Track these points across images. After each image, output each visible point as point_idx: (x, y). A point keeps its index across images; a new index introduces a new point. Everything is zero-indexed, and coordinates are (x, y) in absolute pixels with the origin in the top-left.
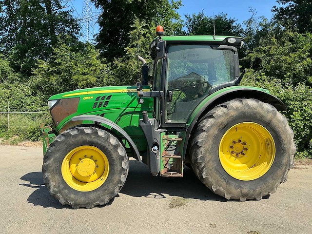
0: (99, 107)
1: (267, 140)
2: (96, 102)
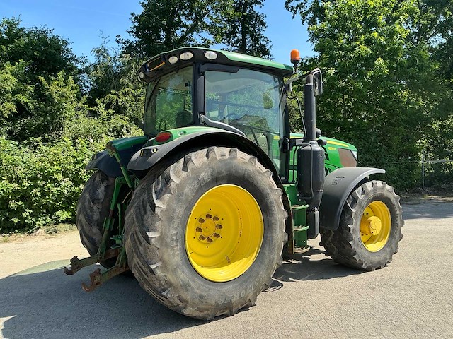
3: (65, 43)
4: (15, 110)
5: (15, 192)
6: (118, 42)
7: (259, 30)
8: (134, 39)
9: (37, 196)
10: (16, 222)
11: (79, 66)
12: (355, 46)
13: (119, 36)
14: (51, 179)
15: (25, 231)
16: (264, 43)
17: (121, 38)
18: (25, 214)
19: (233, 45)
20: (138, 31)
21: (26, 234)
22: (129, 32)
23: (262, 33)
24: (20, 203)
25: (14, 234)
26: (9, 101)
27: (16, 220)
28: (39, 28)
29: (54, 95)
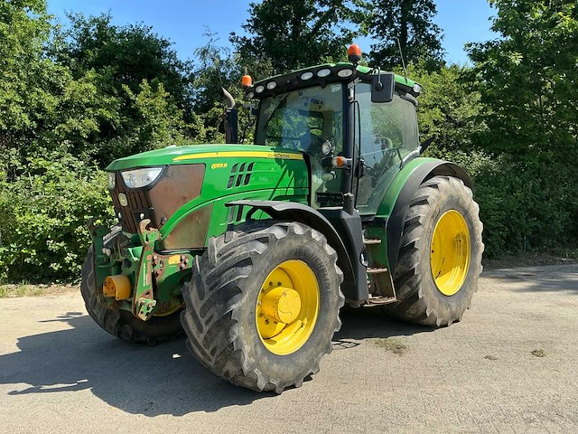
0: (238, 184)
1: (459, 235)
2: (233, 174)
3: (165, 44)
4: (96, 128)
5: (57, 229)
6: (232, 41)
7: (425, 16)
8: (251, 36)
9: (83, 236)
10: (56, 269)
11: (183, 74)
12: (556, 19)
13: (233, 34)
14: (103, 214)
15: (68, 282)
16: (433, 33)
17: (236, 35)
18: (68, 259)
19: (388, 39)
20: (256, 25)
21: (69, 285)
22: (244, 27)
23: (429, 19)
24: (62, 244)
25: (54, 285)
26: (90, 118)
27: (55, 267)
28: (134, 27)
29: (142, 109)
